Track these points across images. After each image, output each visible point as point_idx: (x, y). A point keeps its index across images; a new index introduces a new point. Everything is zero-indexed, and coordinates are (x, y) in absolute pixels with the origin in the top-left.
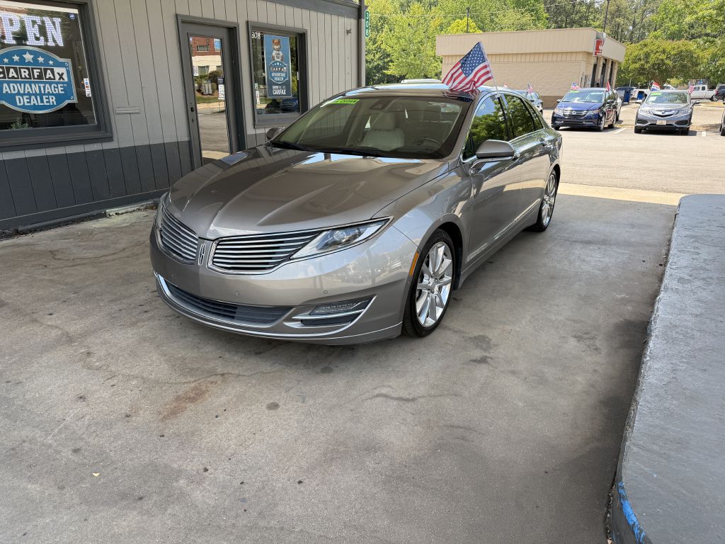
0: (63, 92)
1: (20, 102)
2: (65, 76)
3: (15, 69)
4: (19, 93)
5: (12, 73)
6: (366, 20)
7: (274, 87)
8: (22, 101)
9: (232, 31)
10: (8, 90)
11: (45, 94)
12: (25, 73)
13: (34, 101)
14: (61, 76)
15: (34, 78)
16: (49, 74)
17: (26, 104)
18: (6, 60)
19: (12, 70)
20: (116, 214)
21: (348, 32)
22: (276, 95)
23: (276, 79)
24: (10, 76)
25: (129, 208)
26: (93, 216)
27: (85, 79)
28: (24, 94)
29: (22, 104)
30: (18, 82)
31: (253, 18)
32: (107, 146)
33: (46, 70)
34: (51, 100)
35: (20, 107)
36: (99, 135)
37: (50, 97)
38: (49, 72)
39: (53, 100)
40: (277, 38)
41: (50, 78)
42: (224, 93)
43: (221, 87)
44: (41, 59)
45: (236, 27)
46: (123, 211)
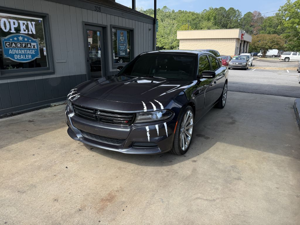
0: (34, 53)
1: (16, 58)
2: (36, 47)
3: (15, 43)
4: (16, 54)
5: (14, 45)
6: (157, 25)
7: (121, 52)
8: (17, 57)
9: (104, 28)
10: (11, 52)
11: (27, 54)
12: (19, 45)
13: (22, 57)
14: (34, 46)
15: (23, 47)
16: (29, 46)
17: (19, 58)
18: (11, 40)
19: (13, 44)
20: (55, 105)
21: (150, 30)
22: (121, 55)
24: (13, 46)
25: (61, 103)
26: (45, 106)
27: (44, 48)
28: (18, 54)
29: (17, 58)
30: (16, 49)
31: (113, 24)
33: (28, 44)
34: (29, 57)
35: (16, 59)
36: (49, 72)
37: (29, 55)
38: (29, 45)
39: (30, 57)
40: (122, 31)
41: (29, 47)
42: (100, 54)
43: (99, 52)
44: (26, 39)
45: (106, 27)
46: (58, 104)
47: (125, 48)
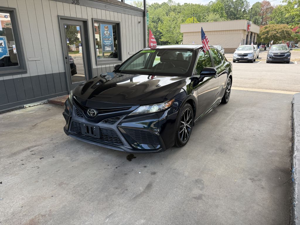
0: (2, 52)
2: (3, 44)
6: (147, 17)
7: (106, 47)
9: (85, 23)
14: (1, 44)
20: (29, 107)
21: (139, 22)
22: (107, 51)
23: (106, 43)
25: (36, 104)
26: (18, 108)
27: (13, 46)
31: (95, 17)
32: (24, 76)
36: (20, 71)
40: (106, 25)
42: (82, 50)
43: (80, 48)
45: (87, 21)
46: (33, 105)
47: (110, 43)
